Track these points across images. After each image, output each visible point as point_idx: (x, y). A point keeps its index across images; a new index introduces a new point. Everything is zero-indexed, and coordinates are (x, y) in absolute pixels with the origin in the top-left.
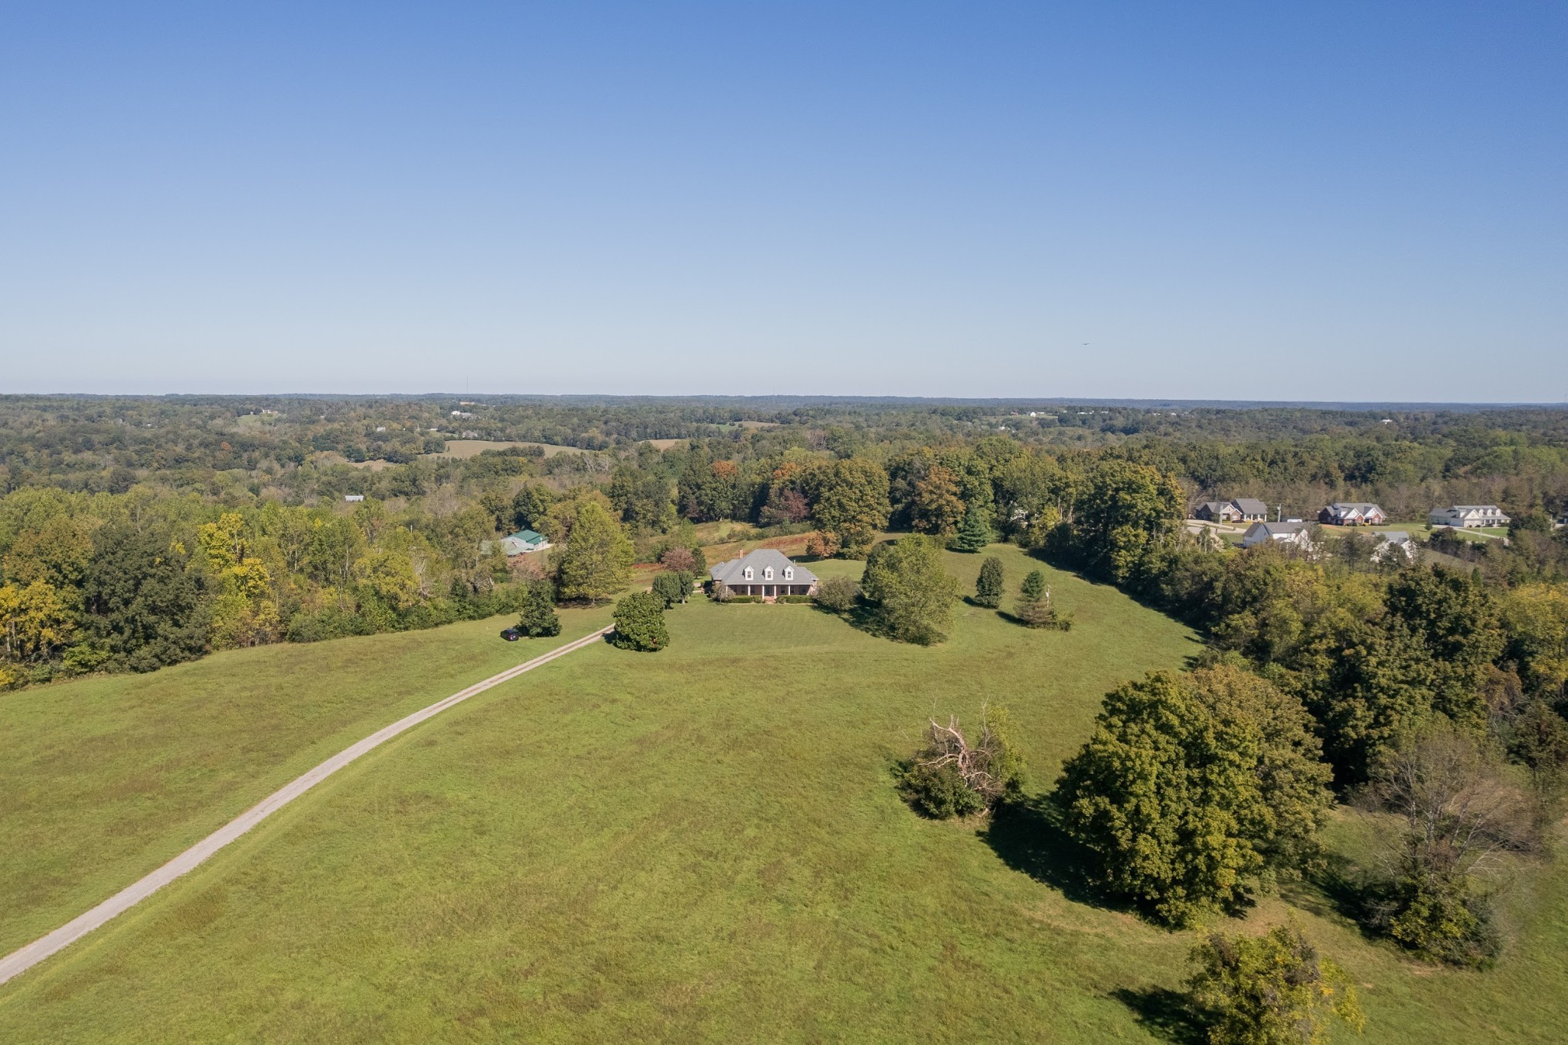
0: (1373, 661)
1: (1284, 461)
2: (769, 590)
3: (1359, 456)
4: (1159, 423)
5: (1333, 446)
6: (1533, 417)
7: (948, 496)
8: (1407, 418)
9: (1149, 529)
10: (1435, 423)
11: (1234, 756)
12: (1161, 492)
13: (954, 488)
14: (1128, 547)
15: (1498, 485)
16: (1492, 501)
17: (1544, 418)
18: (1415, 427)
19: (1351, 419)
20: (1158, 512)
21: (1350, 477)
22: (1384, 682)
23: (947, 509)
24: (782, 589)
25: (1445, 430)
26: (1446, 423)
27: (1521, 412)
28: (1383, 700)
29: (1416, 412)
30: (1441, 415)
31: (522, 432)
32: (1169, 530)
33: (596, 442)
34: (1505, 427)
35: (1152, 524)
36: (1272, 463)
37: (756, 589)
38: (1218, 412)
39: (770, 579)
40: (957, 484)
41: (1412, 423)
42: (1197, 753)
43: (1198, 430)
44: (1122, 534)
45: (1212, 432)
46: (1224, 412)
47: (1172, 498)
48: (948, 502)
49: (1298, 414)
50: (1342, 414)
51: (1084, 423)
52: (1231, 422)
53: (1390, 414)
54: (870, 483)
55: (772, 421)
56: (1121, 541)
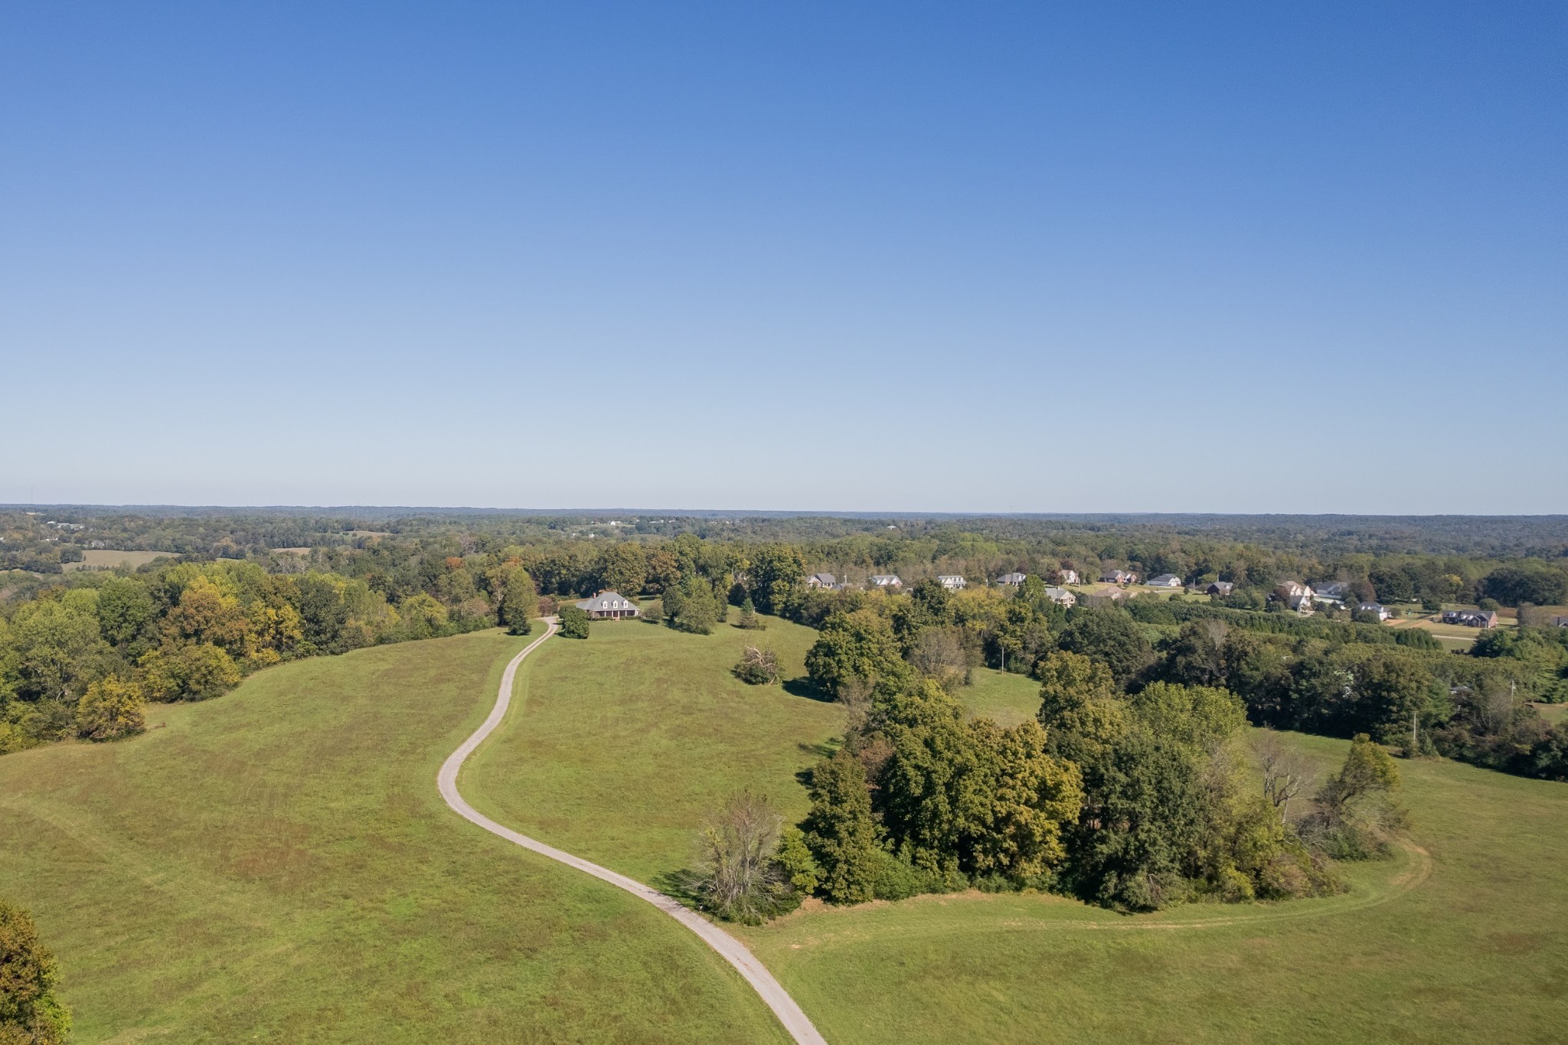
0: (910, 616)
1: (835, 553)
2: (615, 613)
3: (880, 550)
4: (722, 530)
5: (864, 541)
6: (991, 524)
7: (671, 568)
8: (906, 525)
9: (789, 583)
10: (925, 529)
11: (870, 637)
12: (795, 561)
13: (674, 564)
14: (780, 592)
15: (962, 564)
16: (959, 573)
17: (998, 524)
18: (912, 532)
19: (866, 526)
20: (794, 572)
21: (877, 564)
22: (914, 624)
23: (671, 576)
24: (622, 613)
25: (932, 532)
26: (933, 528)
27: (983, 520)
28: (914, 631)
29: (912, 520)
30: (929, 522)
31: (153, 542)
32: (800, 583)
33: (231, 551)
34: (972, 530)
35: (792, 580)
36: (828, 554)
37: (609, 613)
38: (763, 521)
39: (615, 608)
40: (676, 561)
41: (910, 528)
42: (859, 638)
43: (753, 536)
44: (775, 585)
45: (765, 537)
46: (769, 520)
47: (801, 565)
48: (672, 572)
49: (827, 522)
50: (859, 522)
51: (658, 530)
52: (777, 529)
53: (894, 521)
54: (636, 559)
55: (383, 531)
56: (776, 589)
